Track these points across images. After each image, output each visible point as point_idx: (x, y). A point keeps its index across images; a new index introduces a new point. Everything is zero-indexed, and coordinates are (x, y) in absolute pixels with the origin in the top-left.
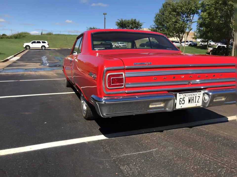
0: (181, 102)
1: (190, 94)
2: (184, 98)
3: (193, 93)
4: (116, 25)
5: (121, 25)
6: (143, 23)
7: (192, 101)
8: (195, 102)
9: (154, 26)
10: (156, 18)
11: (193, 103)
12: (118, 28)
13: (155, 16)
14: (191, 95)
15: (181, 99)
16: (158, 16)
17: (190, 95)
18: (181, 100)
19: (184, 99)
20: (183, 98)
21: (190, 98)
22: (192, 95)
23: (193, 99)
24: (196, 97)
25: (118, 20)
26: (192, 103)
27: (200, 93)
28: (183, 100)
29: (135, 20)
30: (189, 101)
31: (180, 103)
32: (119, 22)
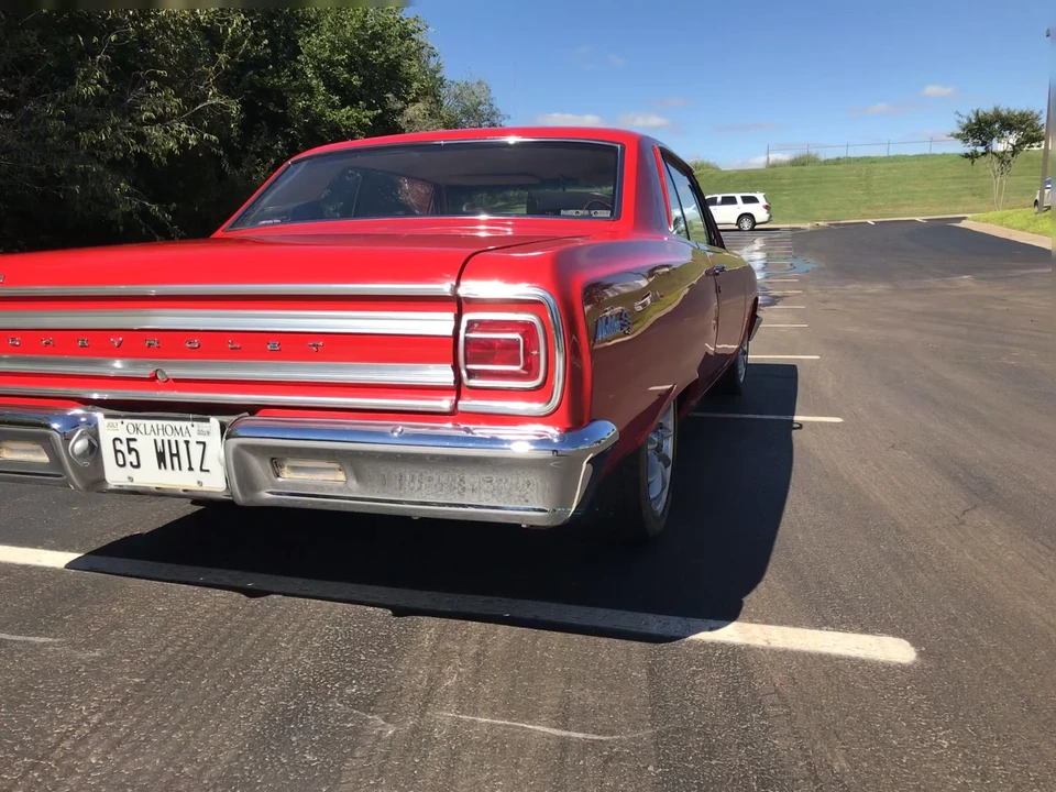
0: (120, 455)
1: (160, 427)
2: (134, 440)
3: (173, 423)
7: (175, 459)
8: (191, 469)
11: (180, 469)
14: (164, 430)
15: (118, 443)
17: (161, 432)
18: (123, 448)
19: (132, 445)
20: (129, 440)
21: (160, 444)
22: (169, 430)
23: (174, 451)
24: (187, 442)
26: (173, 468)
27: (203, 425)
28: (130, 450)
30: (161, 457)
31: (121, 462)
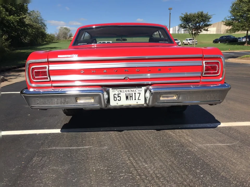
0: (115, 98)
1: (128, 90)
2: (120, 94)
3: (131, 89)
4: (180, 20)
5: (185, 20)
6: (212, 15)
7: (131, 98)
8: (135, 99)
9: (229, 17)
10: (232, 7)
11: (132, 100)
12: (181, 23)
13: (231, 5)
14: (129, 91)
15: (115, 95)
16: (235, 5)
17: (128, 91)
18: (117, 96)
19: (119, 95)
21: (127, 94)
22: (130, 91)
23: (131, 96)
24: (135, 93)
25: (182, 14)
26: (130, 100)
27: (140, 89)
28: (118, 96)
29: (202, 12)
30: (127, 98)
31: (115, 100)
32: (183, 16)
